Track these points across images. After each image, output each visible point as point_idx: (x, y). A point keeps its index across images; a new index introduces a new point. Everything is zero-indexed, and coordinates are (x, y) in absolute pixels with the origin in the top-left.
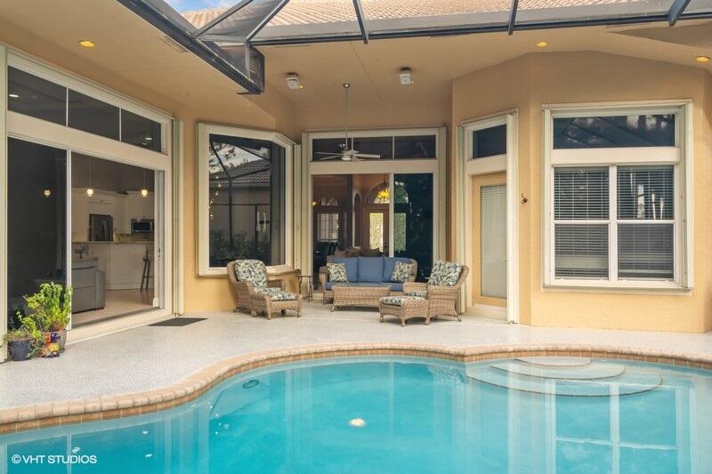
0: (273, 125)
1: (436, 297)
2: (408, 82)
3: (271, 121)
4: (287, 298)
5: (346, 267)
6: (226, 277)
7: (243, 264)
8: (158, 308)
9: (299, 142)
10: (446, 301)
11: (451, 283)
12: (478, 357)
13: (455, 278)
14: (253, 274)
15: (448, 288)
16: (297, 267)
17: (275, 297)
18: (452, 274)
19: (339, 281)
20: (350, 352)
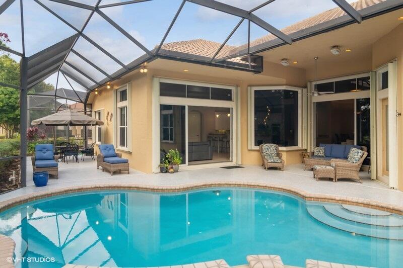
0: (285, 83)
1: (341, 168)
2: (337, 53)
3: (284, 81)
4: (276, 161)
5: (325, 149)
6: (258, 151)
7: (265, 146)
8: (231, 161)
9: (306, 87)
10: (349, 171)
11: (354, 161)
12: (315, 199)
13: (358, 159)
14: (269, 150)
15: (352, 164)
16: (305, 147)
17: (270, 161)
18: (356, 156)
19: (319, 156)
20: (270, 188)
